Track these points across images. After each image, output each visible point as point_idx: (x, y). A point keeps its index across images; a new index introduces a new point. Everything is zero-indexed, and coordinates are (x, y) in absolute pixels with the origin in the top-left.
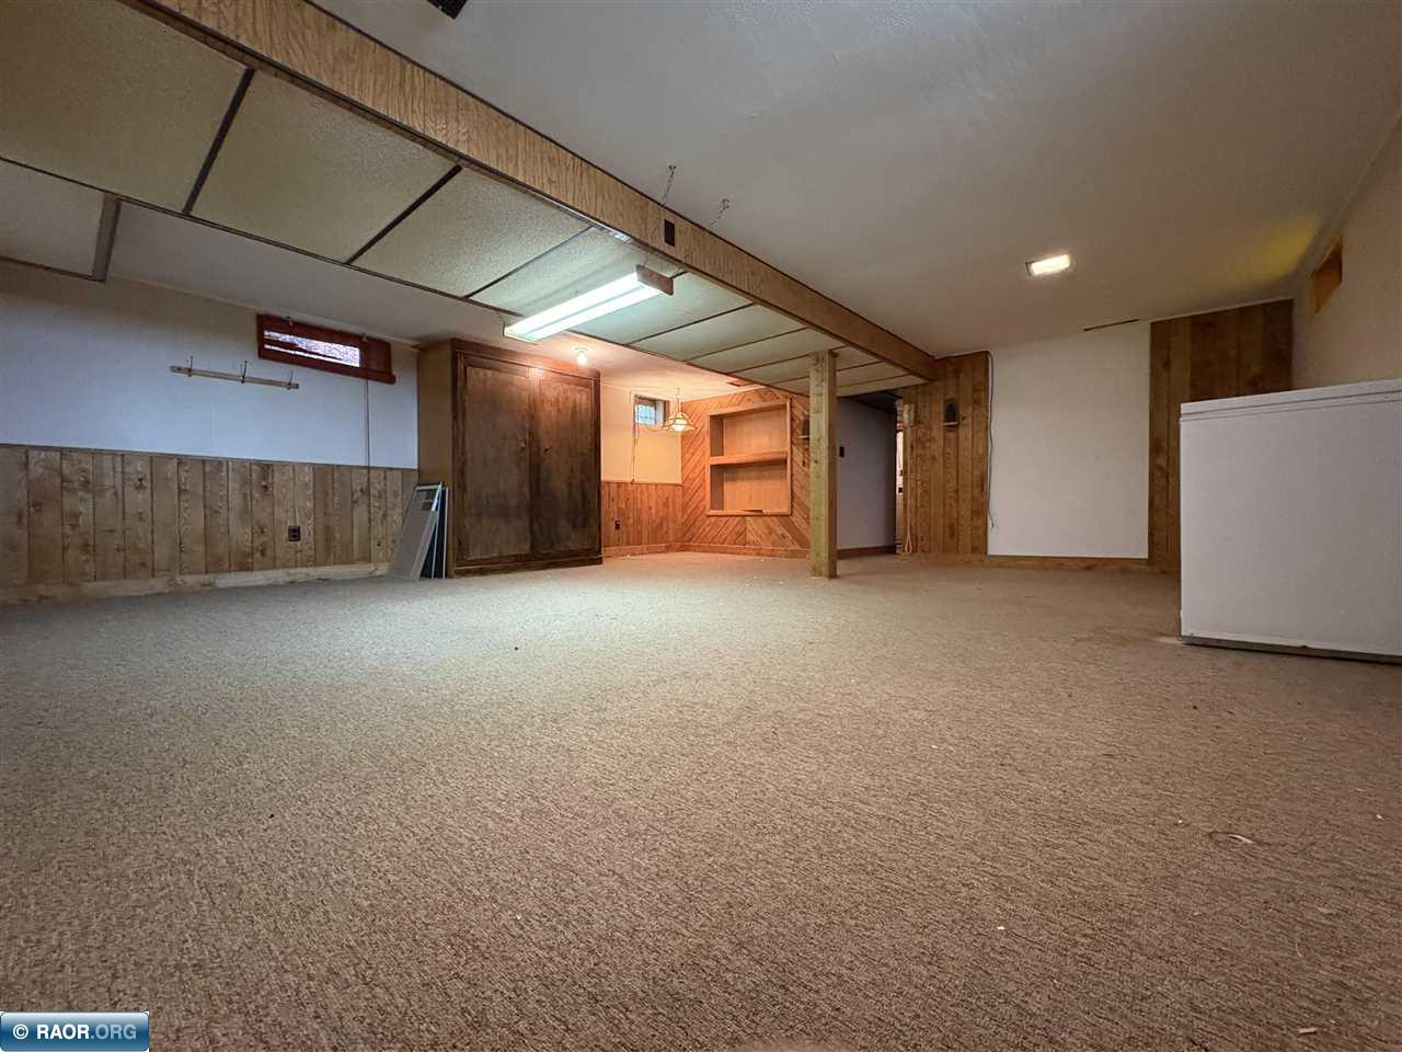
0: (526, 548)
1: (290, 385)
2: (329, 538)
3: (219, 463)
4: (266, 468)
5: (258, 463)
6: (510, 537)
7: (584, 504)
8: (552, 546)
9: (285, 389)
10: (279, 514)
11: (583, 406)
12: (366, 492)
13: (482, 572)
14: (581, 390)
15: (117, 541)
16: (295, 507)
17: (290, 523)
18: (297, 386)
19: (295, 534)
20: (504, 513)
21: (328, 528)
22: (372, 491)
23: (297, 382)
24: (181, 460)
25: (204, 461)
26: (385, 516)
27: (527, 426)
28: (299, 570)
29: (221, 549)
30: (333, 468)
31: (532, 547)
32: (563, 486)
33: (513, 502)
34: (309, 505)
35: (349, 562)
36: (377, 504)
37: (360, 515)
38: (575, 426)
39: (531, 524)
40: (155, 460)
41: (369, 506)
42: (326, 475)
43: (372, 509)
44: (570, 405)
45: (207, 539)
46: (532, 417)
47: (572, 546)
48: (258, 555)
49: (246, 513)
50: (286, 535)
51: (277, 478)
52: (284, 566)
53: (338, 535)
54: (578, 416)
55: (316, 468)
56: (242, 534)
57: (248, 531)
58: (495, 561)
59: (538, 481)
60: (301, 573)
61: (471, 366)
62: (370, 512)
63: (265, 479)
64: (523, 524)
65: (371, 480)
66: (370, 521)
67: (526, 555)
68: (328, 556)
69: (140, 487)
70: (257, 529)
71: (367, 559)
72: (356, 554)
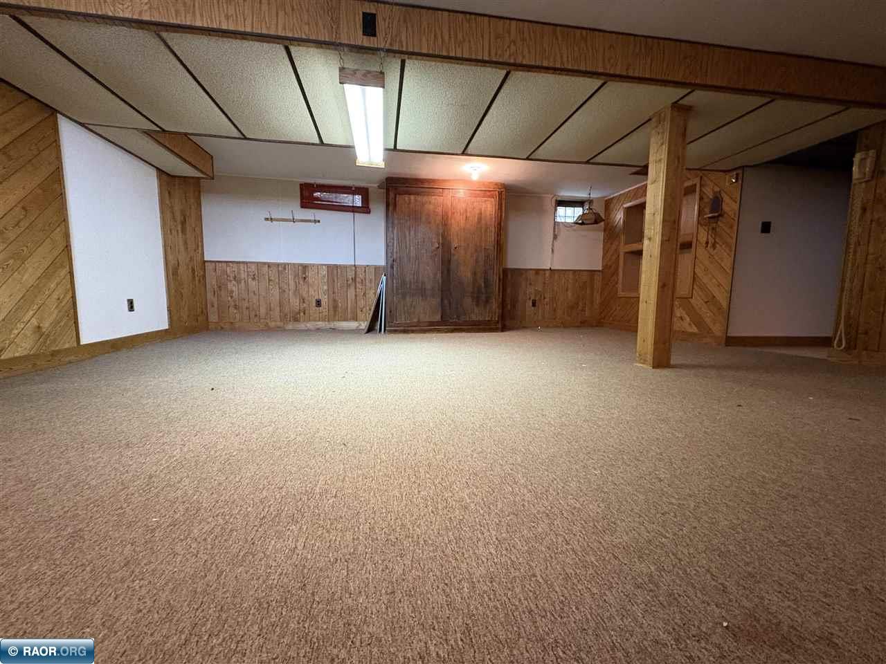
0: (438, 318)
1: (315, 221)
2: (335, 307)
3: (285, 266)
4: (305, 267)
5: (301, 265)
6: (426, 309)
7: (486, 286)
8: (458, 317)
9: (313, 224)
10: (312, 292)
11: (488, 213)
12: (354, 280)
13: (405, 332)
14: (486, 201)
15: (246, 305)
16: (318, 289)
17: (317, 297)
18: (319, 221)
19: (319, 303)
20: (422, 292)
21: (335, 301)
22: (358, 280)
23: (319, 219)
24: (269, 265)
25: (278, 265)
26: (364, 294)
27: (441, 231)
28: (320, 323)
29: (287, 310)
30: (336, 266)
31: (442, 317)
32: (469, 274)
33: (428, 286)
34: (325, 287)
35: (345, 320)
36: (360, 287)
37: (351, 293)
38: (481, 228)
39: (442, 300)
40: (259, 265)
41: (356, 288)
42: (333, 269)
43: (358, 290)
44: (477, 212)
45: (281, 305)
46: (446, 225)
47: (474, 318)
48: (302, 314)
49: (296, 290)
50: (314, 304)
51: (310, 274)
52: (315, 321)
53: (340, 305)
54: (483, 222)
55: (328, 266)
56: (295, 303)
57: (298, 301)
58: (415, 324)
59: (449, 270)
60: (321, 324)
61: (399, 194)
62: (356, 292)
63: (305, 273)
64: (436, 301)
65: (358, 273)
66: (356, 296)
67: (437, 322)
68: (335, 315)
69: (254, 279)
70: (302, 300)
71: (355, 319)
72: (349, 316)
